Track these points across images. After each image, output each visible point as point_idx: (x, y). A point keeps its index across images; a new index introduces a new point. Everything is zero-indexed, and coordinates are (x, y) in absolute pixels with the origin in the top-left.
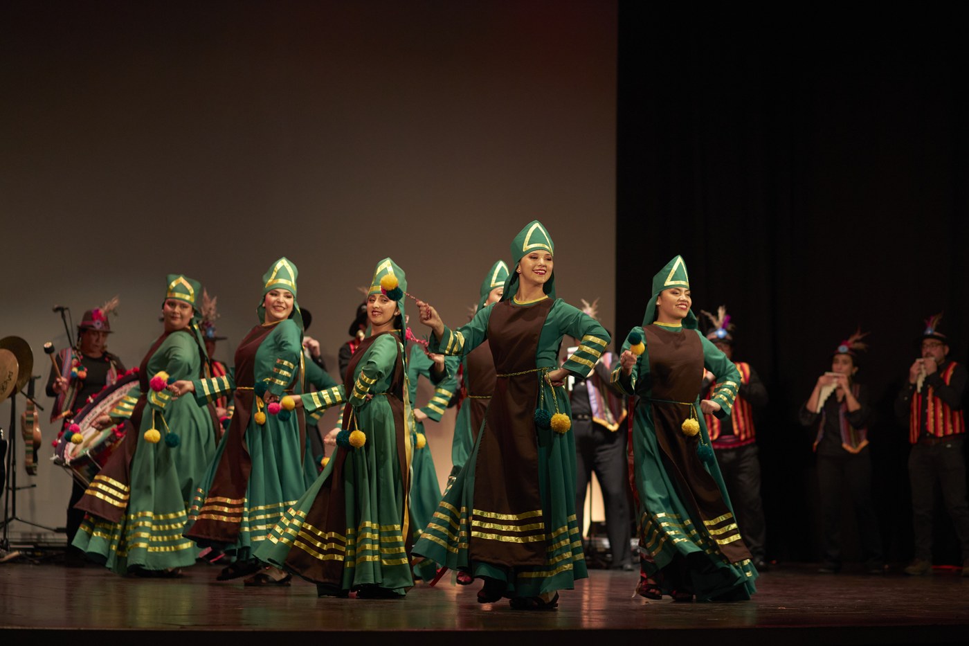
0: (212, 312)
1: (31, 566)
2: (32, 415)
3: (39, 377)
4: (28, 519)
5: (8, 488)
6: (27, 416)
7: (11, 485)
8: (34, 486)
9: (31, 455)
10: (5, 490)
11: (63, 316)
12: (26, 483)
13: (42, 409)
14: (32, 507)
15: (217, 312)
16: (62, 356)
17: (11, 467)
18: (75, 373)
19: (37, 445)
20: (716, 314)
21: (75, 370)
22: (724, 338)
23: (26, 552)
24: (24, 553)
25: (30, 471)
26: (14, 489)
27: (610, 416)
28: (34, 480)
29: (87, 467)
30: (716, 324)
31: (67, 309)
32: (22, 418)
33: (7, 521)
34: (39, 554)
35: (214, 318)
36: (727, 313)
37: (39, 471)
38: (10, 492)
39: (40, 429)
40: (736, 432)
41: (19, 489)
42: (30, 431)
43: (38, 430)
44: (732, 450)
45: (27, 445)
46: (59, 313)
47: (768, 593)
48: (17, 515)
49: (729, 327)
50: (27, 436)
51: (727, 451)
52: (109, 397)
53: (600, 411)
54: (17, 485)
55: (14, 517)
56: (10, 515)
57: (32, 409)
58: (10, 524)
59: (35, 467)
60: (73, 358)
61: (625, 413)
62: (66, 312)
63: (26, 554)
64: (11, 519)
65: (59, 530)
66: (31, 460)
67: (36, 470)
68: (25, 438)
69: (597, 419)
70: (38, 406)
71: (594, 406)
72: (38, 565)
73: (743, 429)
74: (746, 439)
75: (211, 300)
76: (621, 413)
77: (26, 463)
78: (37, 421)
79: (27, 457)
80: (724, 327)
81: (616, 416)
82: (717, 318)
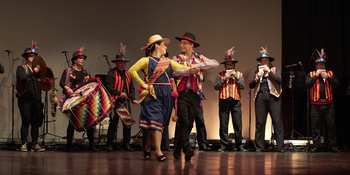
0: (124, 51)
1: (54, 152)
2: (54, 93)
3: (57, 78)
4: (53, 134)
5: (45, 122)
6: (52, 93)
7: (46, 120)
8: (55, 121)
9: (54, 109)
10: (43, 122)
11: (66, 55)
12: (52, 120)
13: (58, 91)
14: (54, 128)
15: (126, 51)
16: (66, 70)
17: (46, 113)
18: (71, 76)
19: (56, 105)
20: (320, 52)
21: (71, 75)
22: (323, 62)
23: (52, 146)
24: (51, 147)
25: (53, 115)
26: (47, 122)
27: (276, 91)
28: (55, 118)
29: (70, 114)
30: (320, 56)
31: (67, 52)
32: (50, 94)
33: (44, 134)
34: (57, 147)
35: (125, 53)
36: (324, 51)
37: (57, 115)
38: (46, 123)
39: (57, 98)
40: (327, 97)
41: (49, 122)
42: (53, 99)
43: (56, 99)
44: (325, 105)
45: (52, 105)
46: (64, 54)
47: (340, 161)
48: (48, 132)
49: (325, 57)
50: (52, 101)
51: (322, 105)
52: (84, 86)
53: (272, 90)
54: (48, 121)
55: (47, 133)
56: (45, 132)
57: (54, 91)
58: (45, 135)
59: (55, 113)
60: (70, 71)
61: (281, 90)
62: (67, 53)
63: (52, 147)
64: (46, 134)
65: (64, 138)
66: (54, 111)
67: (56, 115)
68: (51, 102)
69: (271, 93)
70: (56, 90)
71: (270, 88)
72: (56, 151)
73: (330, 97)
74: (331, 101)
75: (124, 46)
76: (280, 90)
77: (52, 112)
78: (56, 96)
79: (52, 110)
80: (323, 57)
81: (279, 92)
82: (321, 54)
